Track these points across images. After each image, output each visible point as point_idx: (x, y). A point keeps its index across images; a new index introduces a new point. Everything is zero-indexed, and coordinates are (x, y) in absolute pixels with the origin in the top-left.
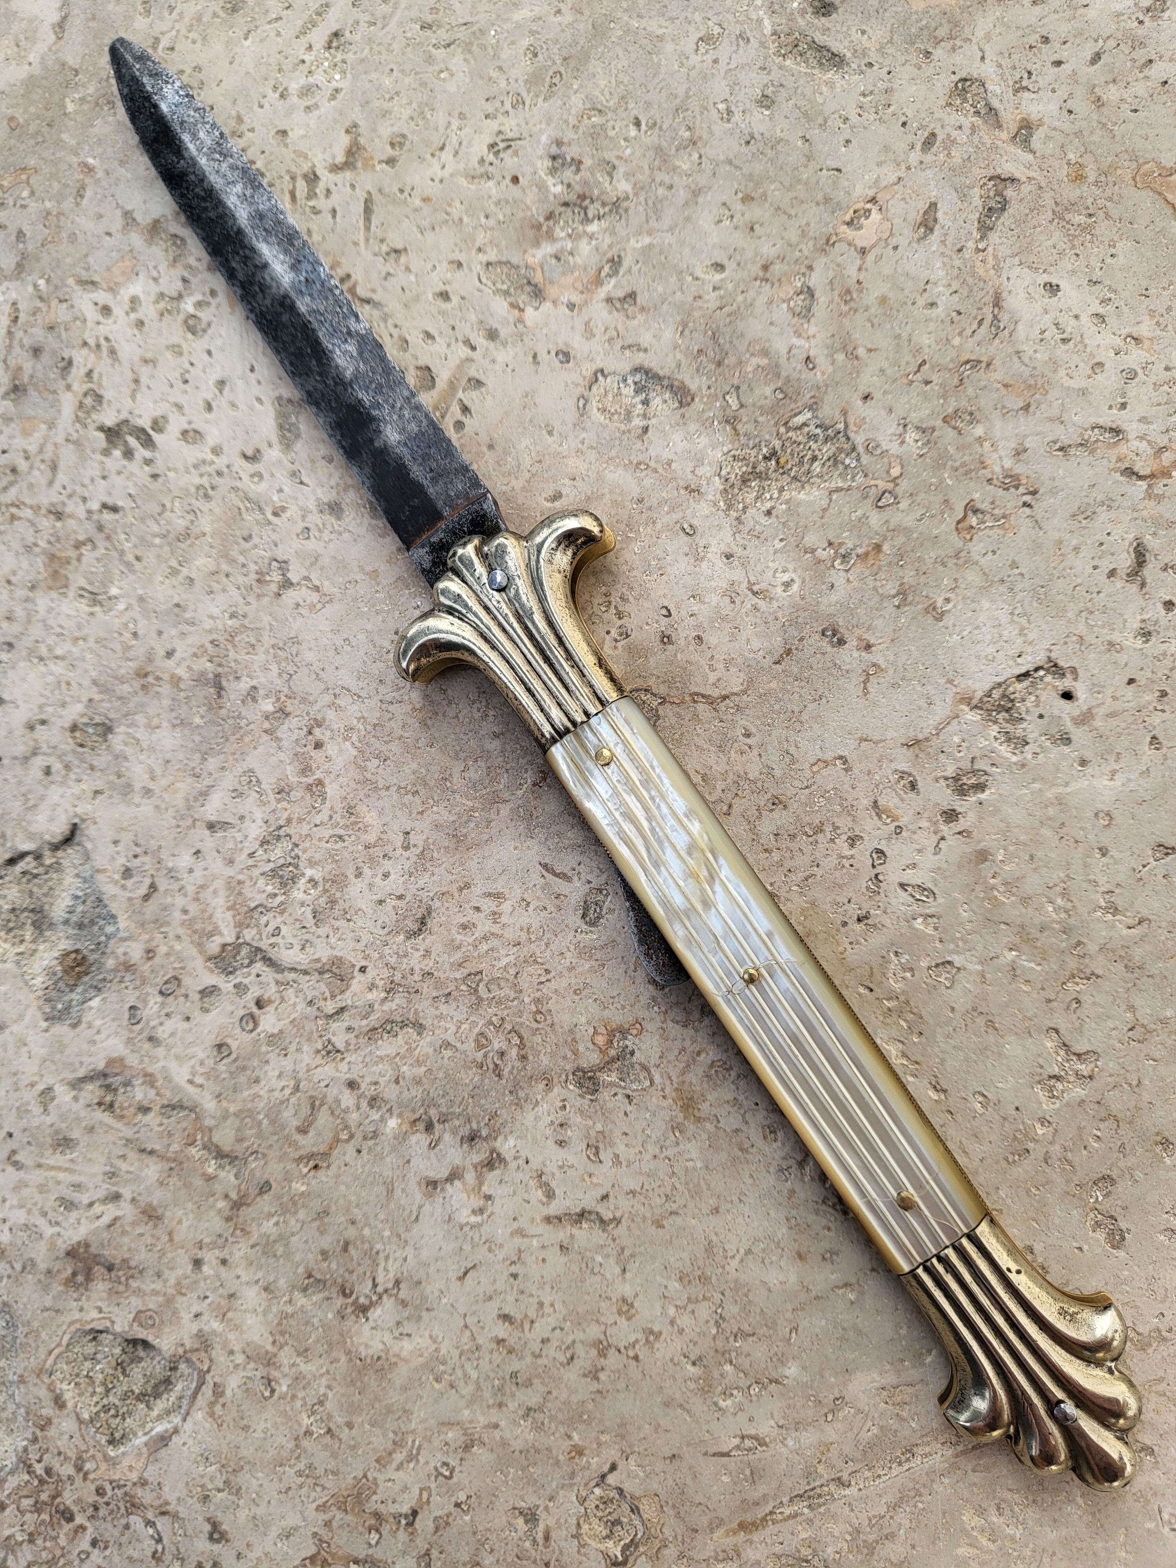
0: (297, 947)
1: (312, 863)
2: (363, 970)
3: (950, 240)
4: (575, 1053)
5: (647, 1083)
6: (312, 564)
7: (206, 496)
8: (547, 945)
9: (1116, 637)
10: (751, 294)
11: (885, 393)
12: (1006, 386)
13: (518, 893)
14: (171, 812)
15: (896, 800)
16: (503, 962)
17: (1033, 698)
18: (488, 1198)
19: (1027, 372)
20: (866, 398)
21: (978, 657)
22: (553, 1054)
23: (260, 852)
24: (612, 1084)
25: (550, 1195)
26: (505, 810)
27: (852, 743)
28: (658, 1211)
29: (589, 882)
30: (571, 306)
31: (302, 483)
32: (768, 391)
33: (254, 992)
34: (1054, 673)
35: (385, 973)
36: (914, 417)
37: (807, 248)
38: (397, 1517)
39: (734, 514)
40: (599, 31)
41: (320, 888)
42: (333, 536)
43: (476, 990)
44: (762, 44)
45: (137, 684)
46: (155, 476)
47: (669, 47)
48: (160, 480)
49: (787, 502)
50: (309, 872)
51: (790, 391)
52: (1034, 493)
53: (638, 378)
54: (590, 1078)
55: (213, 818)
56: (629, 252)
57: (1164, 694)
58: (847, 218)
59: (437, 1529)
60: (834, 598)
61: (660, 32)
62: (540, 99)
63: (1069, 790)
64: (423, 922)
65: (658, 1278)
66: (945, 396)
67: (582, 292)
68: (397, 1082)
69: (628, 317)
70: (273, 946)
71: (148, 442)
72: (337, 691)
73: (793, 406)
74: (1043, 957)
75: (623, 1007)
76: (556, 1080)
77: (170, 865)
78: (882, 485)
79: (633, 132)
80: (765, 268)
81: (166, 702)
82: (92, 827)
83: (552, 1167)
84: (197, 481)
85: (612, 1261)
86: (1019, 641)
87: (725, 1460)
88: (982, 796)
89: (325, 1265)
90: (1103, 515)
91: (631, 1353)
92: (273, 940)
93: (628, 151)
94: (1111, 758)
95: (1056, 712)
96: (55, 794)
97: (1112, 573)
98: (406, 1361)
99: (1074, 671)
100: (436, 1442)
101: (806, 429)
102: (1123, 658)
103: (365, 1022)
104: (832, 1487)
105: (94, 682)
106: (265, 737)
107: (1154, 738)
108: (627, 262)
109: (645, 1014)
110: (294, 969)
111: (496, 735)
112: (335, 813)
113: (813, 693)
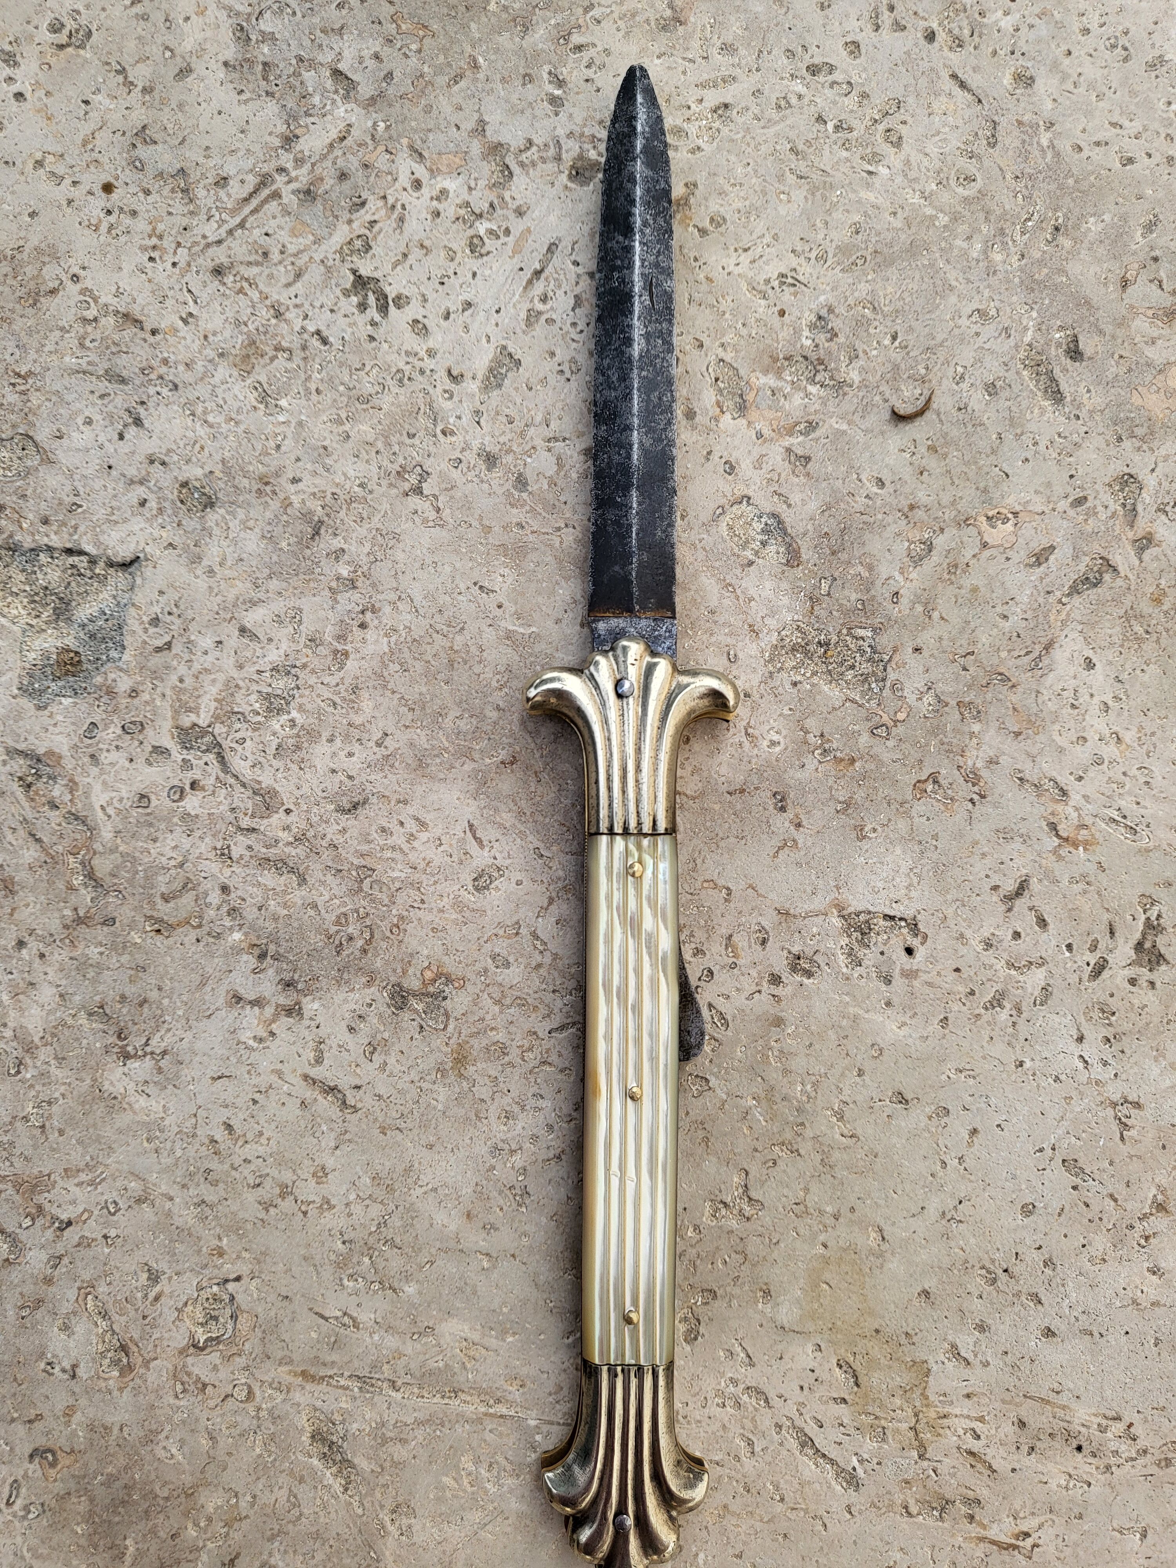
0: (249, 763)
1: (301, 709)
2: (288, 811)
3: (1047, 580)
4: (404, 972)
5: (441, 1027)
6: (446, 489)
7: (401, 381)
8: (436, 883)
9: (968, 933)
10: (890, 519)
11: (932, 655)
12: (1015, 709)
13: (438, 832)
14: (219, 598)
15: (746, 944)
16: (396, 874)
17: (885, 937)
18: (272, 1034)
19: (1035, 710)
20: (917, 650)
21: (868, 884)
22: (387, 963)
23: (268, 674)
24: (416, 1011)
25: (319, 1061)
26: (469, 766)
27: (743, 885)
28: (389, 1121)
29: (495, 858)
30: (759, 435)
31: (479, 423)
32: (854, 596)
33: (196, 774)
34: (911, 930)
35: (303, 825)
36: (940, 687)
37: (950, 514)
38: (55, 1219)
39: (770, 668)
40: (913, 250)
41: (295, 731)
42: (475, 479)
43: (362, 881)
44: (1017, 347)
45: (255, 485)
46: (372, 338)
47: (953, 299)
48: (374, 344)
49: (813, 685)
50: (294, 714)
51: (869, 607)
52: (983, 797)
53: (770, 521)
54: (403, 997)
55: (248, 625)
56: (826, 426)
57: (972, 993)
58: (990, 514)
59: (79, 1245)
60: (799, 775)
61: (954, 283)
62: (839, 268)
63: (866, 1016)
64: (355, 806)
65: (358, 1168)
66: (970, 687)
67: (774, 431)
68: (260, 909)
69: (794, 472)
70: (232, 749)
71: (383, 309)
72: (403, 596)
73: (863, 619)
74: (772, 1118)
75: (460, 962)
76: (377, 982)
77: (193, 638)
78: (885, 718)
79: (887, 342)
80: (912, 507)
81: (269, 515)
82: (150, 568)
83: (333, 1042)
84: (401, 365)
85: (333, 1135)
86: (903, 891)
87: (322, 1321)
88: (806, 981)
89: (119, 1006)
90: (1017, 844)
91: (303, 1208)
92: (234, 745)
93: (875, 353)
94: (909, 1014)
95: (894, 958)
96: (137, 524)
97: (995, 888)
98: (135, 1113)
99: (925, 937)
100: (119, 1184)
101: (861, 643)
102: (963, 950)
103: (264, 850)
104: (385, 1385)
105: (223, 461)
106: (327, 592)
107: (946, 1018)
108: (818, 433)
109: (473, 977)
110: (236, 777)
111: (498, 708)
112: (343, 683)
113: (740, 831)
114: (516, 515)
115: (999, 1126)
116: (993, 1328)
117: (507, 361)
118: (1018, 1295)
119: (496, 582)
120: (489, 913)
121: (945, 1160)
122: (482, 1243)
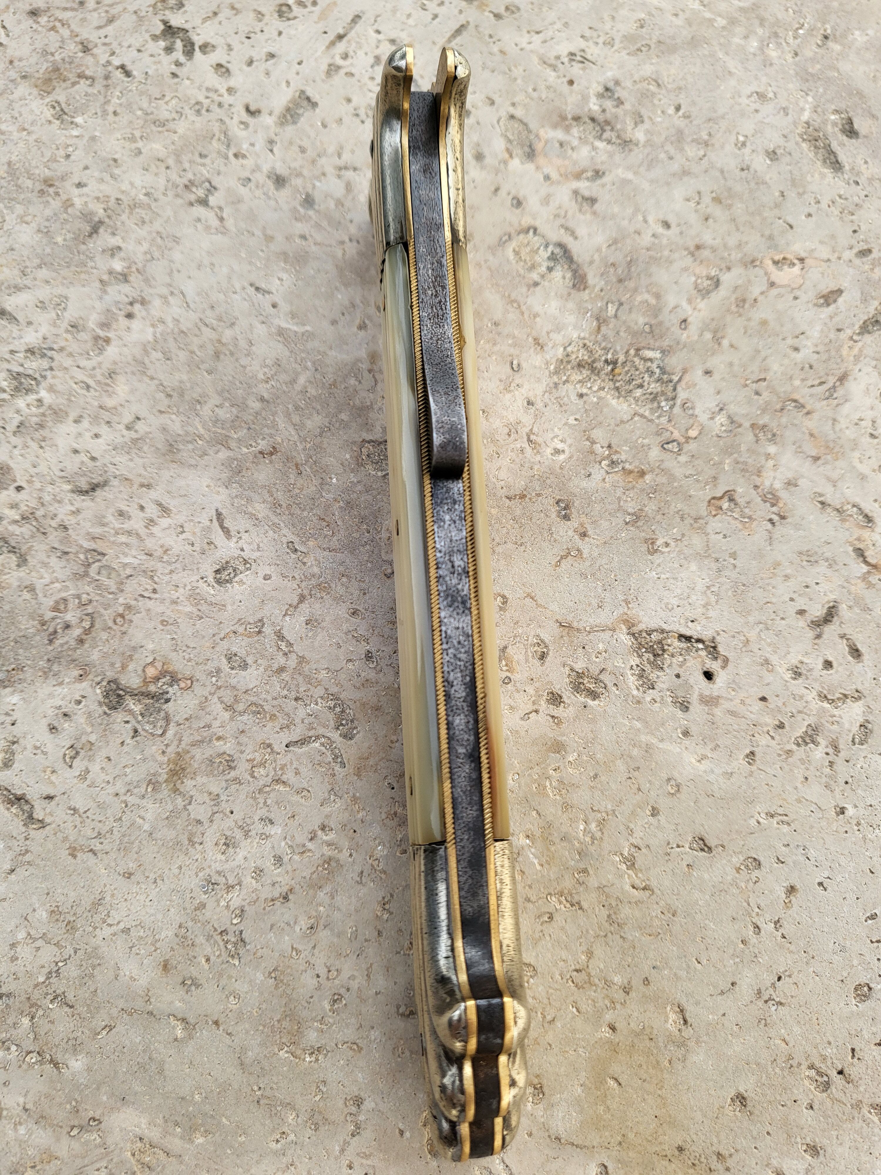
1: (51, 389)
2: (19, 489)
3: (836, 319)
4: (124, 667)
5: (160, 732)
6: (233, 203)
7: (198, 112)
8: (171, 572)
9: (774, 659)
10: (676, 255)
11: (723, 379)
12: (812, 435)
13: (182, 518)
15: (522, 657)
16: (127, 560)
19: (832, 436)
20: (708, 373)
21: (661, 600)
22: (105, 656)
23: (21, 355)
24: (131, 712)
25: (8, 764)
26: (223, 454)
27: (520, 594)
28: (82, 841)
29: (242, 550)
30: (547, 178)
31: (271, 151)
32: (641, 320)
34: (710, 653)
35: (33, 504)
36: (732, 408)
37: (735, 256)
39: (555, 379)
40: (694, 43)
41: (41, 410)
42: (263, 197)
43: (89, 565)
44: (795, 124)
45: (38, 186)
46: (174, 75)
47: (733, 82)
48: (176, 80)
49: (600, 398)
50: (43, 394)
51: (657, 331)
52: (783, 518)
53: (557, 250)
54: (119, 696)
55: (9, 310)
56: (613, 175)
57: (781, 726)
58: (777, 258)
60: (584, 484)
61: (734, 70)
62: (625, 52)
63: (661, 745)
64: (94, 487)
65: (34, 899)
66: (764, 411)
67: (561, 175)
69: (580, 210)
71: (189, 50)
72: (176, 292)
73: (652, 342)
74: (548, 861)
75: (189, 660)
76: (90, 677)
78: (676, 435)
79: (671, 111)
80: (698, 247)
81: (48, 212)
83: (28, 743)
84: (201, 98)
85: (10, 855)
86: (700, 610)
88: (590, 702)
90: (822, 568)
93: (659, 119)
94: (711, 745)
95: (692, 681)
97: (801, 612)
99: (726, 661)
101: (649, 364)
102: (769, 678)
105: (9, 163)
106: (98, 284)
107: (752, 753)
108: (606, 179)
109: (202, 677)
111: (262, 399)
112: (100, 368)
113: (519, 537)
114: (300, 228)
115: (820, 884)
116: (829, 1150)
117: (305, 103)
118: (858, 1105)
119: (274, 285)
120: (229, 608)
121: (759, 923)
122: (178, 1004)
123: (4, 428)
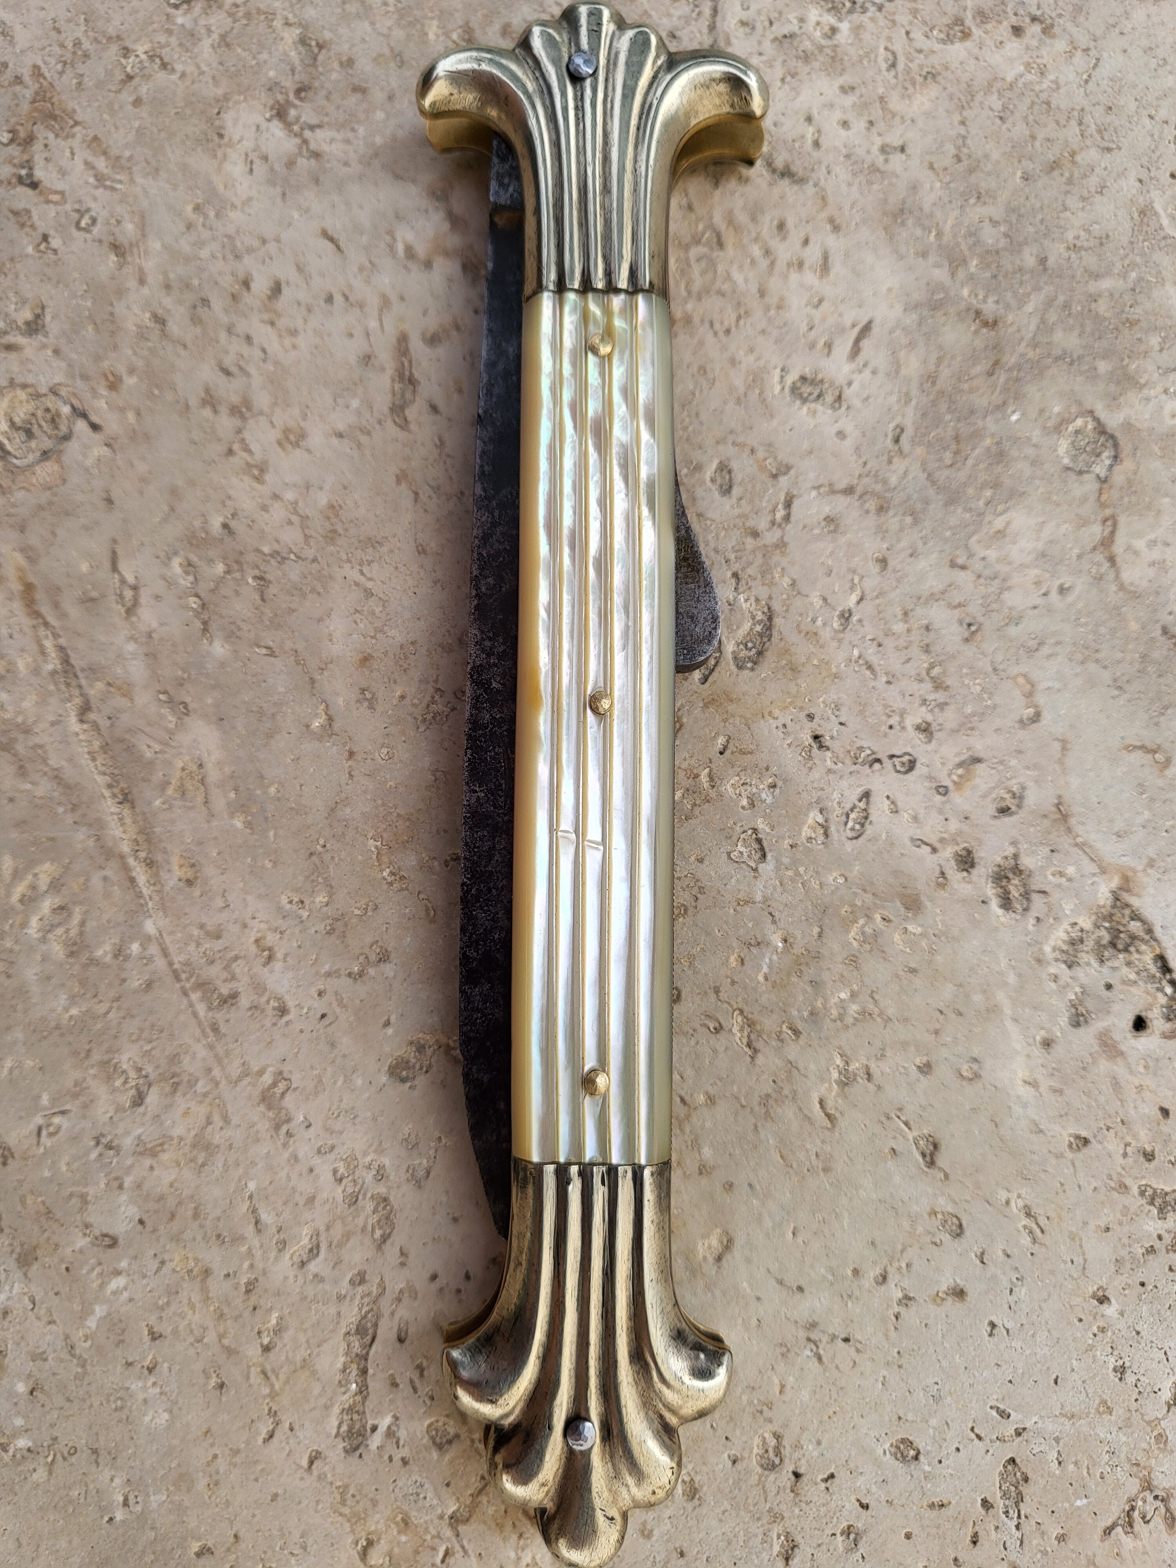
0: (744, 15)
1: (857, 29)
8: (763, 332)
13: (830, 292)
15: (984, 787)
16: (736, 276)
17: (1133, 976)
26: (941, 274)
27: (1058, 730)
29: (849, 384)
34: (1170, 1008)
38: (29, 165)
41: (823, 42)
50: (844, 27)
57: (1149, 1157)
59: (15, 213)
63: (1008, 1023)
65: (332, 479)
72: (1093, 53)
74: (776, 983)
85: (353, 420)
87: (107, 564)
88: (994, 905)
89: (336, 65)
91: (236, 447)
94: (1056, 1084)
95: (1116, 1008)
98: (219, 169)
99: (1175, 1034)
100: (120, 209)
104: (78, 701)
110: (715, 11)
111: (1043, 261)
112: (926, 57)
113: (1125, 678)
115: (993, 1325)
116: (704, 1510)
118: (777, 1517)
120: (775, 423)
121: (890, 1276)
122: (340, 701)
123: (771, 23)
